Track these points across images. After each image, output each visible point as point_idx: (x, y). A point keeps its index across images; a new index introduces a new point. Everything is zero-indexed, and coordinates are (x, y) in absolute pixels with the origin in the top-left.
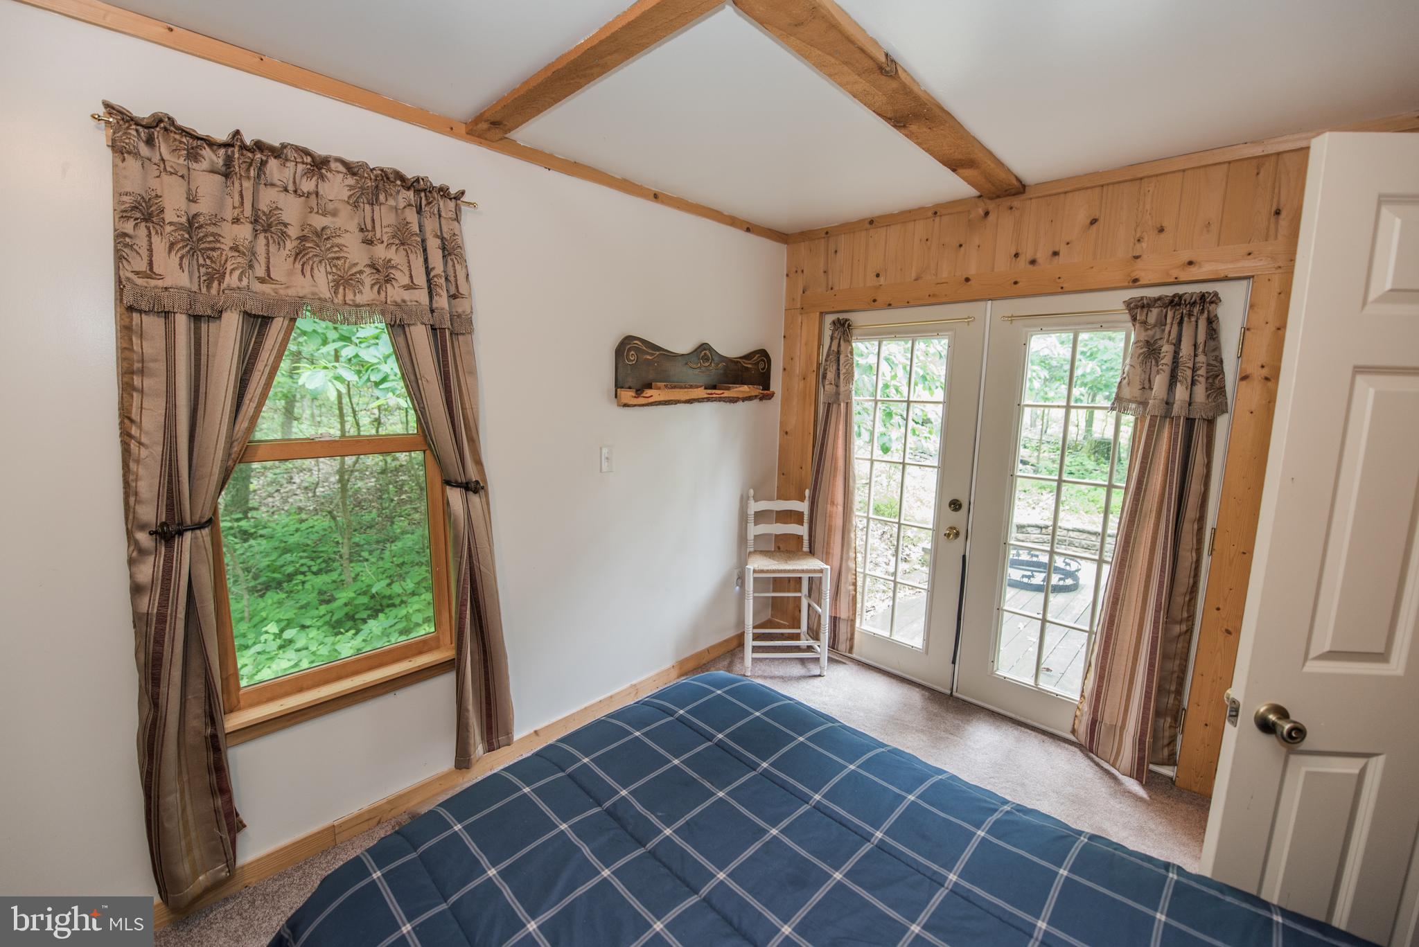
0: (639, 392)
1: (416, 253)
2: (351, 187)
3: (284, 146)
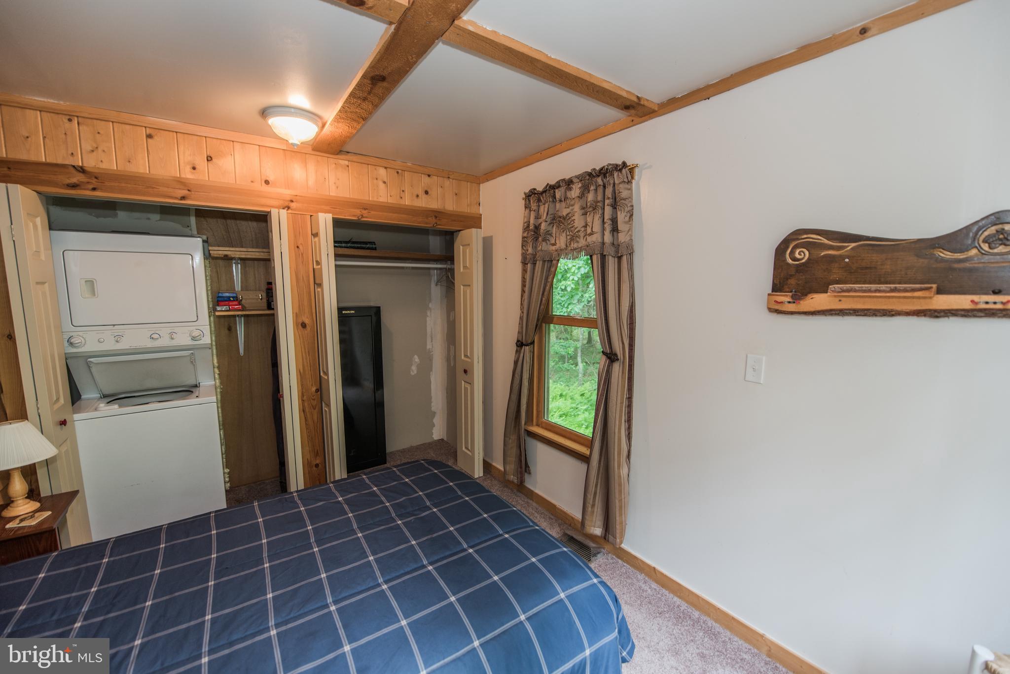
0: (796, 298)
1: (621, 210)
2: (580, 188)
3: (558, 182)
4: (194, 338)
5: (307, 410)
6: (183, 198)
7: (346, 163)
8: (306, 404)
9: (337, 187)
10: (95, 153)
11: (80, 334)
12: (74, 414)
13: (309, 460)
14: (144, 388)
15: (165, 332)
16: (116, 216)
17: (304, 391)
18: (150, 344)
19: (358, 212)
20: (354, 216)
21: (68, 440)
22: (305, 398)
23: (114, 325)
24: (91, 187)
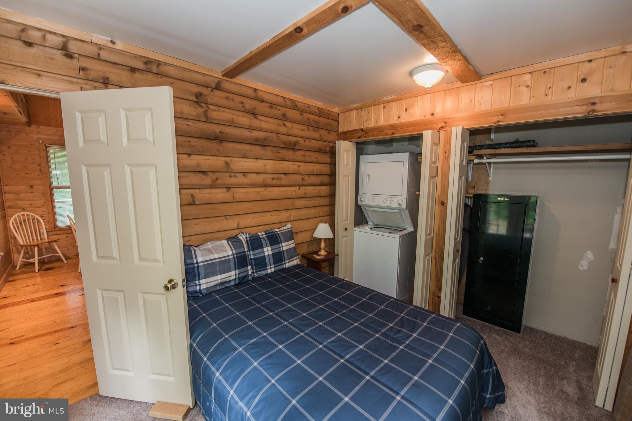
4: (399, 204)
5: (437, 258)
6: (393, 134)
7: (491, 82)
8: (437, 255)
9: (480, 104)
10: (367, 121)
11: (364, 196)
12: (354, 227)
13: (434, 290)
14: (386, 225)
15: (389, 200)
16: (392, 146)
17: (437, 246)
18: (382, 204)
19: (495, 119)
20: (491, 123)
21: (349, 236)
22: (437, 251)
23: (373, 194)
24: (364, 136)
